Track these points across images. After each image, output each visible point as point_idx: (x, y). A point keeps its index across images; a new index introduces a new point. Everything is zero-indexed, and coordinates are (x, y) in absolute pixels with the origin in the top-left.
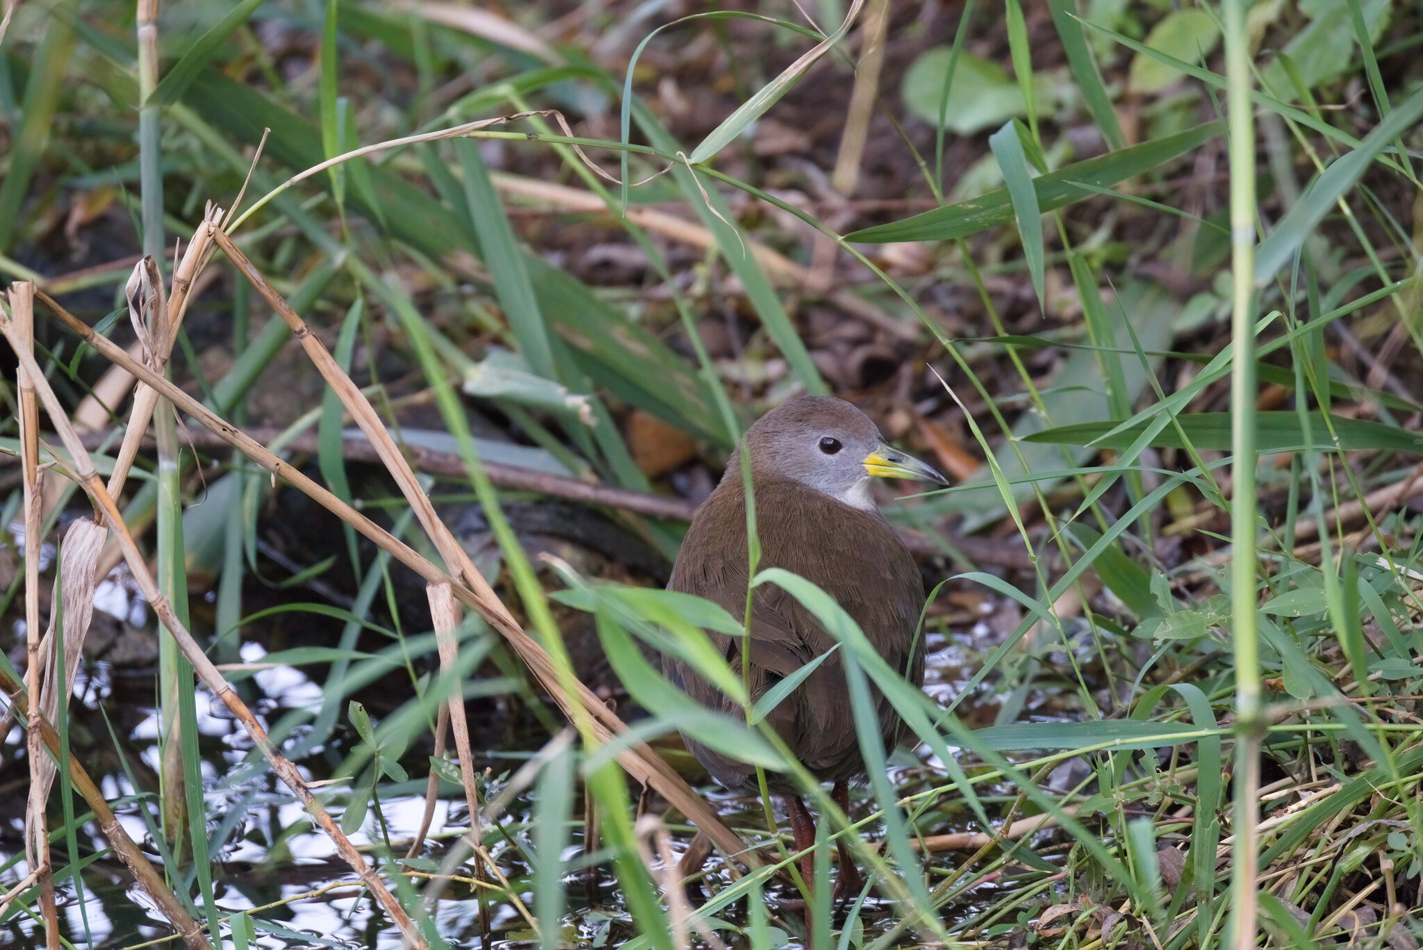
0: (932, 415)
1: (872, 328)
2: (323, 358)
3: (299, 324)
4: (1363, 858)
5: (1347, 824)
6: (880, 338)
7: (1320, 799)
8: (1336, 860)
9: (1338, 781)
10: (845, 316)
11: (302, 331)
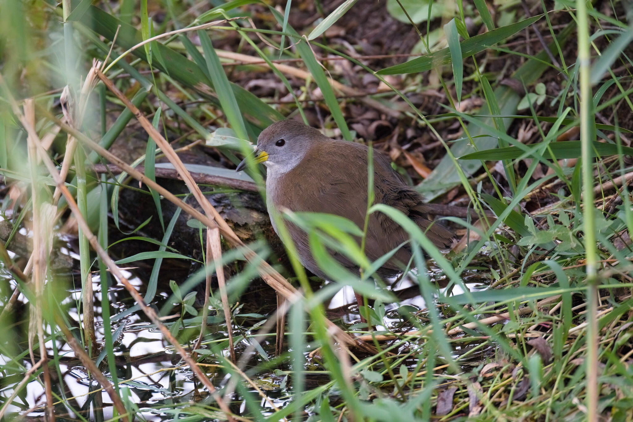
0: (409, 150)
1: (379, 113)
2: (148, 126)
3: (137, 111)
4: (628, 339)
5: (618, 324)
6: (383, 117)
7: (606, 314)
8: (615, 340)
9: (612, 306)
10: (368, 108)
11: (138, 114)
